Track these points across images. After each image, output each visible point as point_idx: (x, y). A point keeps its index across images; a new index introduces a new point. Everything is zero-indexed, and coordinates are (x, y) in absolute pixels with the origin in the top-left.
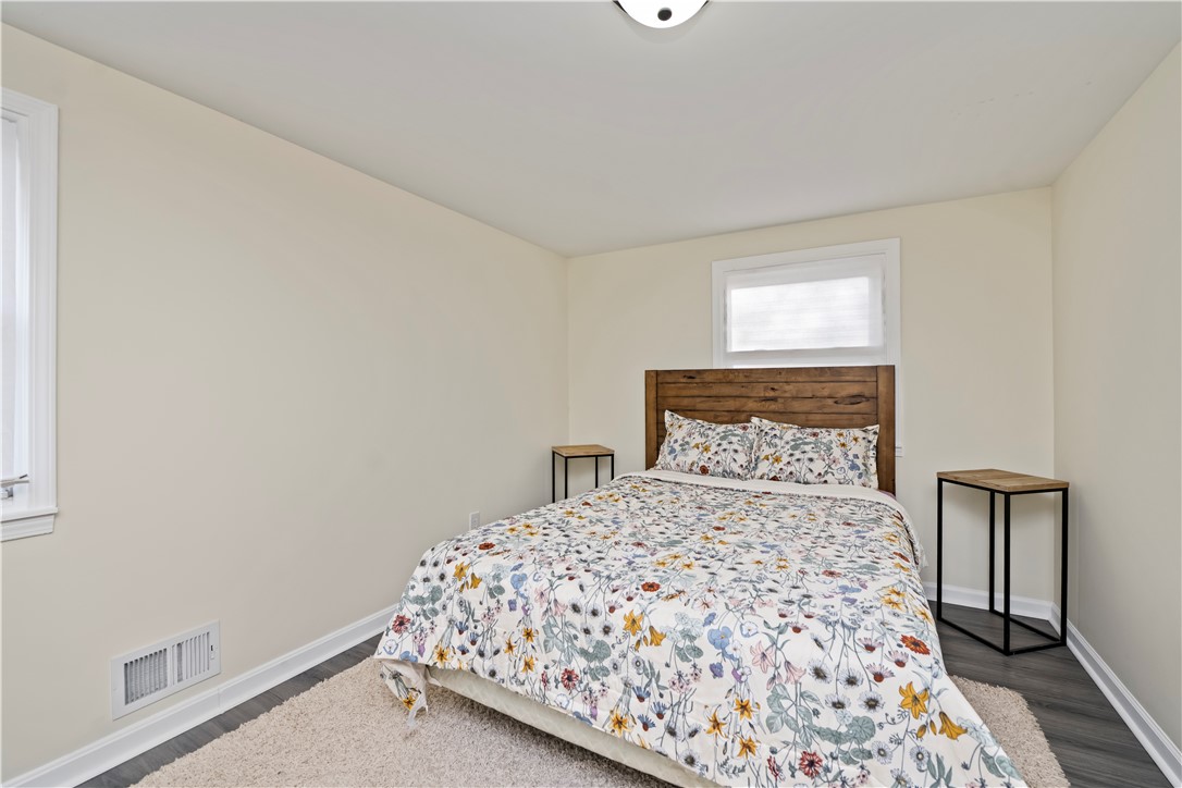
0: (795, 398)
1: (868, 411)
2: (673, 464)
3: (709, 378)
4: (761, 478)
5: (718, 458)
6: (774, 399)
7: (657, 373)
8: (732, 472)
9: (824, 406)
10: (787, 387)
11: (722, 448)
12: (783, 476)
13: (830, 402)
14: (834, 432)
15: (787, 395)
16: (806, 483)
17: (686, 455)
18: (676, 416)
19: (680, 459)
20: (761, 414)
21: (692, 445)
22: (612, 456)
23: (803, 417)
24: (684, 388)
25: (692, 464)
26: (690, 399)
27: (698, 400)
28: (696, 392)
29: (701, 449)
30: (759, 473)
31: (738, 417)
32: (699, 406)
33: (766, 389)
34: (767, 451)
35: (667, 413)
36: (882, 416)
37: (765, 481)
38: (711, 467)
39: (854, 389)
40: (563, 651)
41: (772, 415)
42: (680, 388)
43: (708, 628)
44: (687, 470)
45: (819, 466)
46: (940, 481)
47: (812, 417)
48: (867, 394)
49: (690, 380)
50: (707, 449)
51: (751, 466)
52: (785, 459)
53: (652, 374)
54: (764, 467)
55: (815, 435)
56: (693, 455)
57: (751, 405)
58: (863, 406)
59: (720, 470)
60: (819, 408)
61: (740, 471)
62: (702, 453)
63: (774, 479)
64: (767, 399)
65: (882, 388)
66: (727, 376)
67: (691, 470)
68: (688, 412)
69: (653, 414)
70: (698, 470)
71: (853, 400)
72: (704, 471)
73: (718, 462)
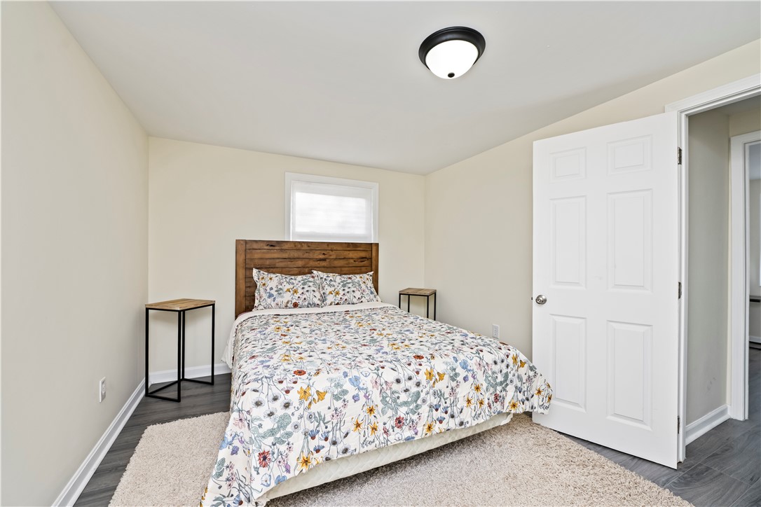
0: (336, 259)
1: (367, 265)
2: (273, 304)
3: (286, 247)
4: (331, 304)
5: (304, 296)
6: (324, 260)
7: (246, 242)
8: (314, 304)
9: (349, 263)
10: (331, 253)
11: (305, 290)
12: (342, 302)
13: (352, 261)
14: (358, 276)
15: (332, 257)
16: (353, 304)
17: (282, 297)
18: (262, 272)
19: (279, 300)
20: (318, 269)
21: (285, 290)
22: (213, 305)
23: (339, 269)
24: (268, 253)
25: (288, 302)
26: (271, 261)
27: (278, 261)
28: (276, 256)
29: (292, 292)
30: (328, 302)
31: (305, 270)
32: (277, 265)
33: (320, 254)
34: (329, 289)
35: (255, 271)
36: (374, 267)
37: (333, 306)
38: (300, 302)
39: (363, 254)
40: (392, 409)
41: (323, 269)
42: (264, 253)
43: (458, 363)
44: (284, 306)
45: (358, 294)
46: (400, 294)
47: (343, 269)
48: (367, 257)
49: (272, 248)
50: (296, 292)
51: (323, 299)
52: (342, 292)
53: (242, 242)
54: (330, 299)
55: (350, 278)
56: (287, 297)
57: (312, 263)
58: (366, 263)
59: (306, 303)
60: (347, 264)
61: (319, 302)
62: (293, 294)
63: (338, 304)
64: (321, 260)
65: (374, 254)
66: (297, 246)
67: (286, 306)
68: (270, 269)
69: (242, 272)
70: (292, 306)
71: (362, 260)
72: (296, 305)
73: (305, 299)
